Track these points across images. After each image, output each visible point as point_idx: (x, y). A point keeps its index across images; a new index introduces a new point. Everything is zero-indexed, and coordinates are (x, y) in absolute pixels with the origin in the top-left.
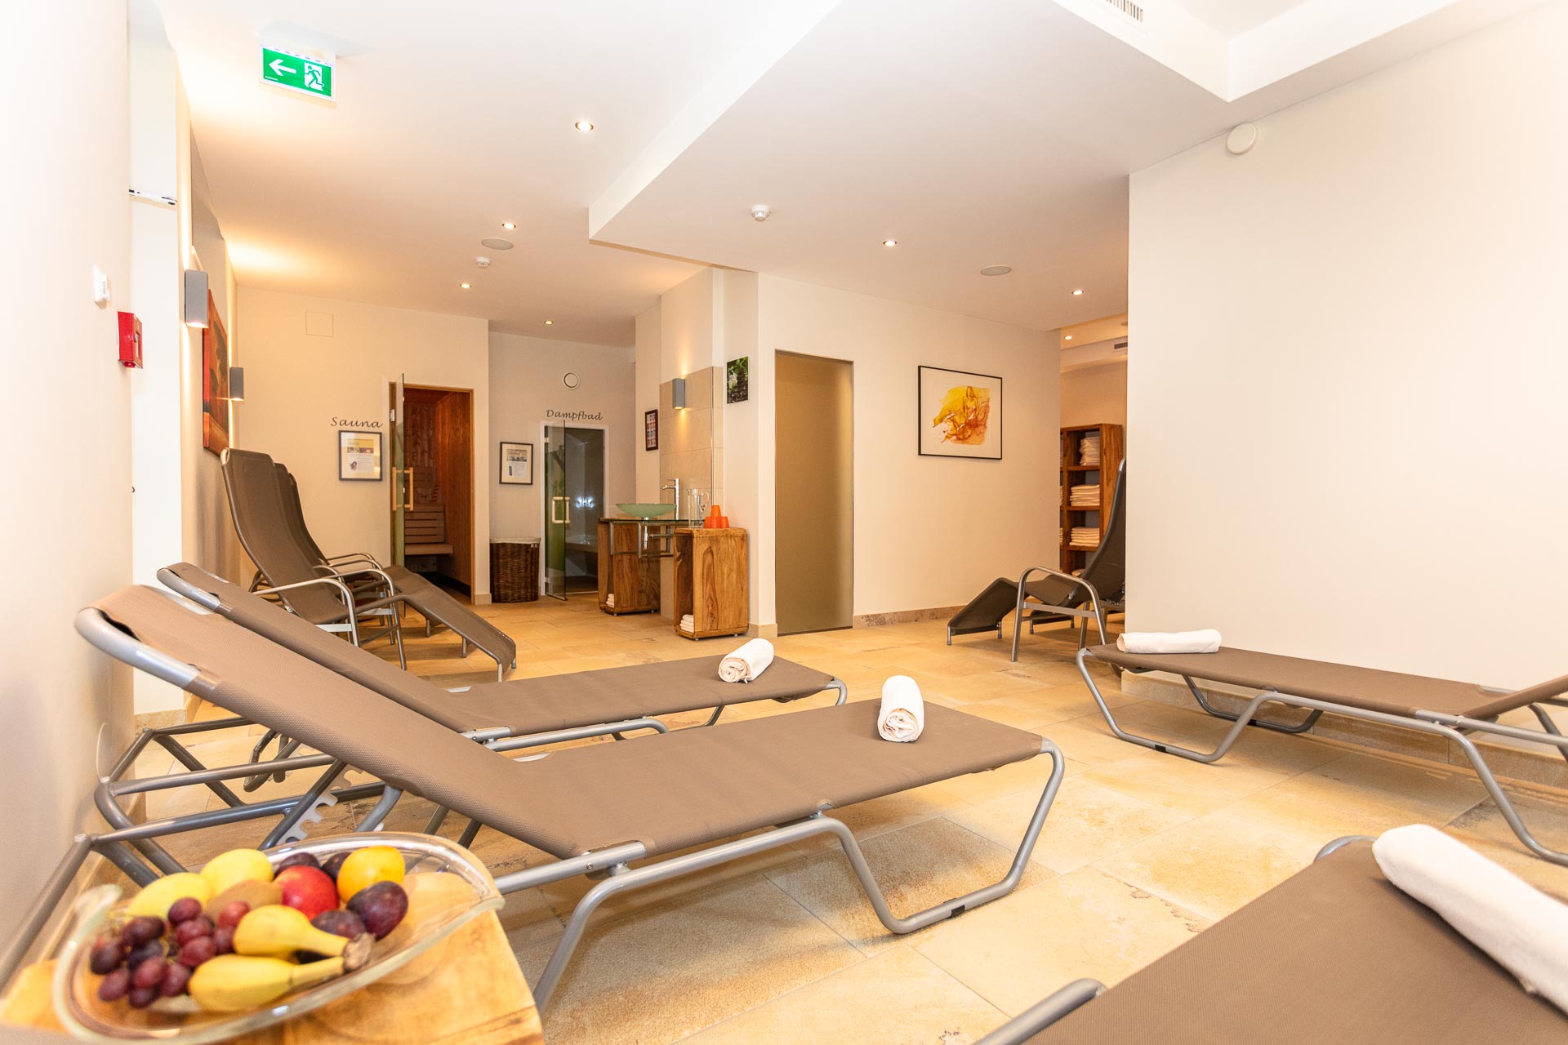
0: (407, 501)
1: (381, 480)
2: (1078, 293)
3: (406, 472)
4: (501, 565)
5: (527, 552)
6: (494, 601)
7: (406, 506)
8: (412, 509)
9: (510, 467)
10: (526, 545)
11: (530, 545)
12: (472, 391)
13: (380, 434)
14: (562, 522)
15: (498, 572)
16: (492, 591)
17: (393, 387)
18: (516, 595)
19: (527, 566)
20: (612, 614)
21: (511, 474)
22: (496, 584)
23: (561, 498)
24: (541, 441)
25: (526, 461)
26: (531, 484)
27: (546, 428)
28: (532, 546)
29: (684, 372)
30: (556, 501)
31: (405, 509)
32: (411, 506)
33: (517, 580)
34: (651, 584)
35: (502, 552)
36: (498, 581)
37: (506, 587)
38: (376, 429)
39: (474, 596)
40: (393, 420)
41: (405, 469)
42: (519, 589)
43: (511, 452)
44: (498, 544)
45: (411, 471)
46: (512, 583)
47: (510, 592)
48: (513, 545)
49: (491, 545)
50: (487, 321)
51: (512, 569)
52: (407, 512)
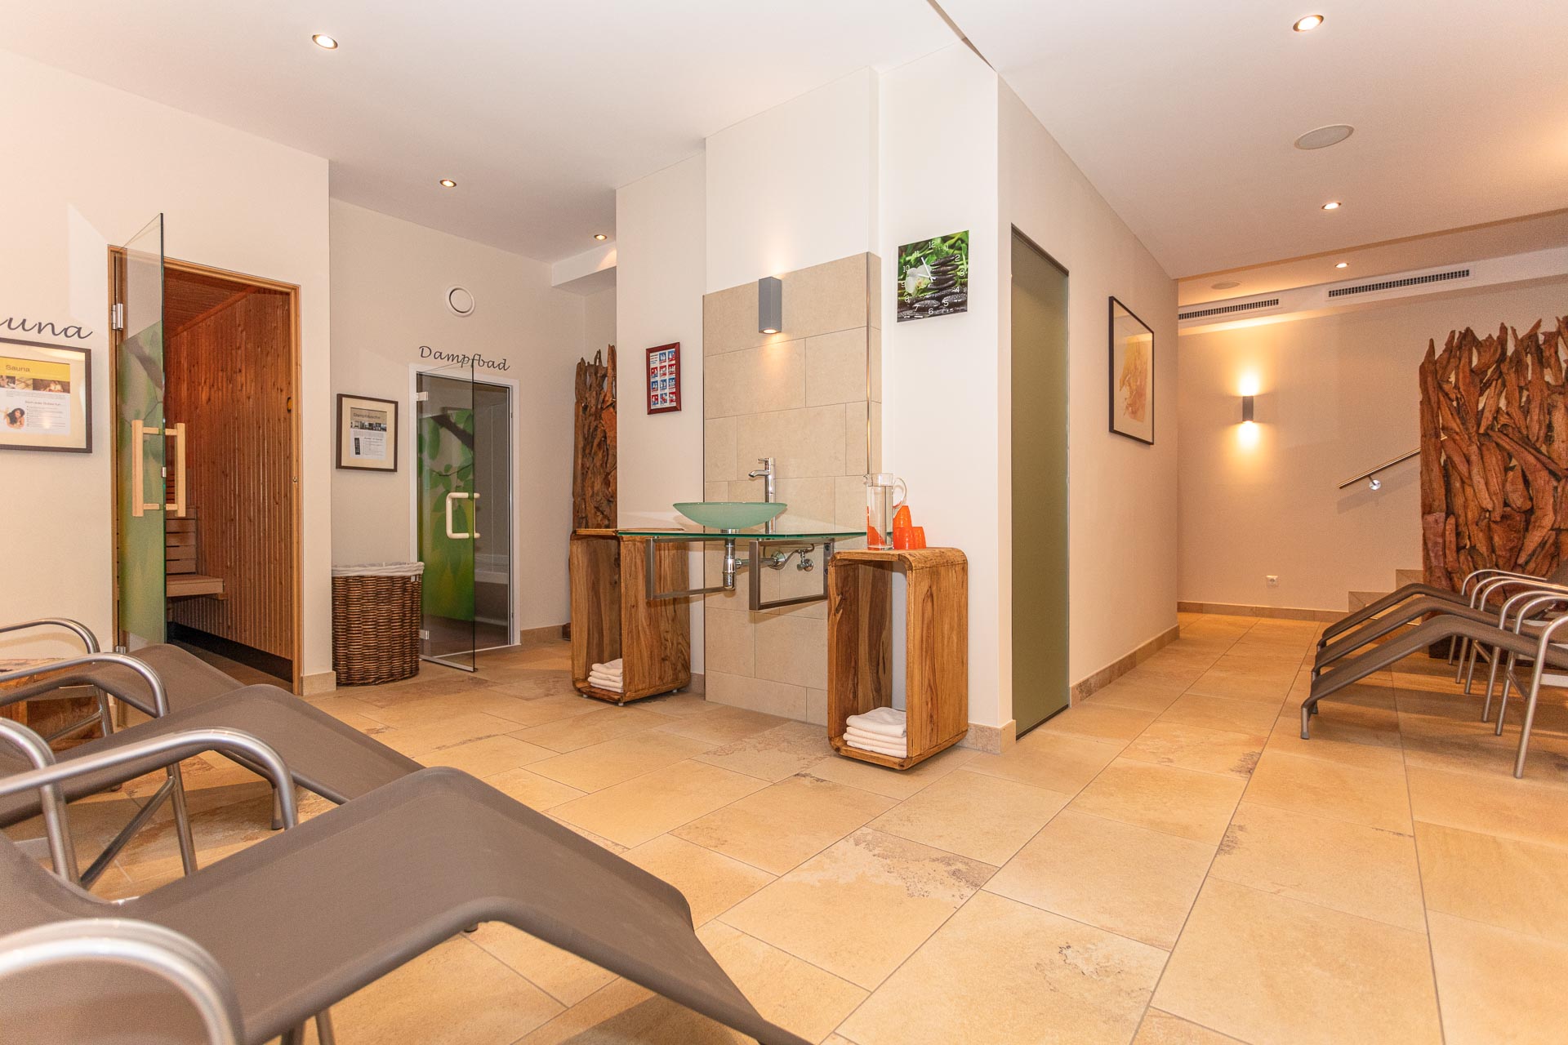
0: (170, 497)
1: (88, 450)
2: (1332, 206)
3: (169, 432)
4: (354, 617)
5: (405, 590)
6: (339, 684)
7: (169, 507)
8: (182, 513)
9: (357, 440)
10: (403, 578)
11: (409, 578)
12: (296, 289)
13: (88, 352)
14: (466, 535)
15: (348, 630)
16: (335, 666)
17: (118, 260)
18: (385, 669)
19: (404, 615)
20: (616, 703)
21: (358, 453)
22: (341, 651)
23: (466, 495)
24: (411, 397)
25: (385, 430)
26: (395, 470)
27: (420, 376)
28: (413, 580)
29: (777, 268)
30: (454, 499)
31: (166, 513)
32: (180, 507)
33: (386, 644)
34: (678, 644)
35: (356, 593)
36: (347, 646)
37: (364, 657)
38: (75, 342)
39: (301, 680)
40: (120, 325)
41: (166, 426)
42: (391, 658)
43: (356, 413)
44: (347, 579)
45: (180, 431)
46: (377, 648)
47: (372, 666)
48: (378, 579)
49: (333, 579)
50: (327, 161)
51: (377, 624)
52: (168, 517)
